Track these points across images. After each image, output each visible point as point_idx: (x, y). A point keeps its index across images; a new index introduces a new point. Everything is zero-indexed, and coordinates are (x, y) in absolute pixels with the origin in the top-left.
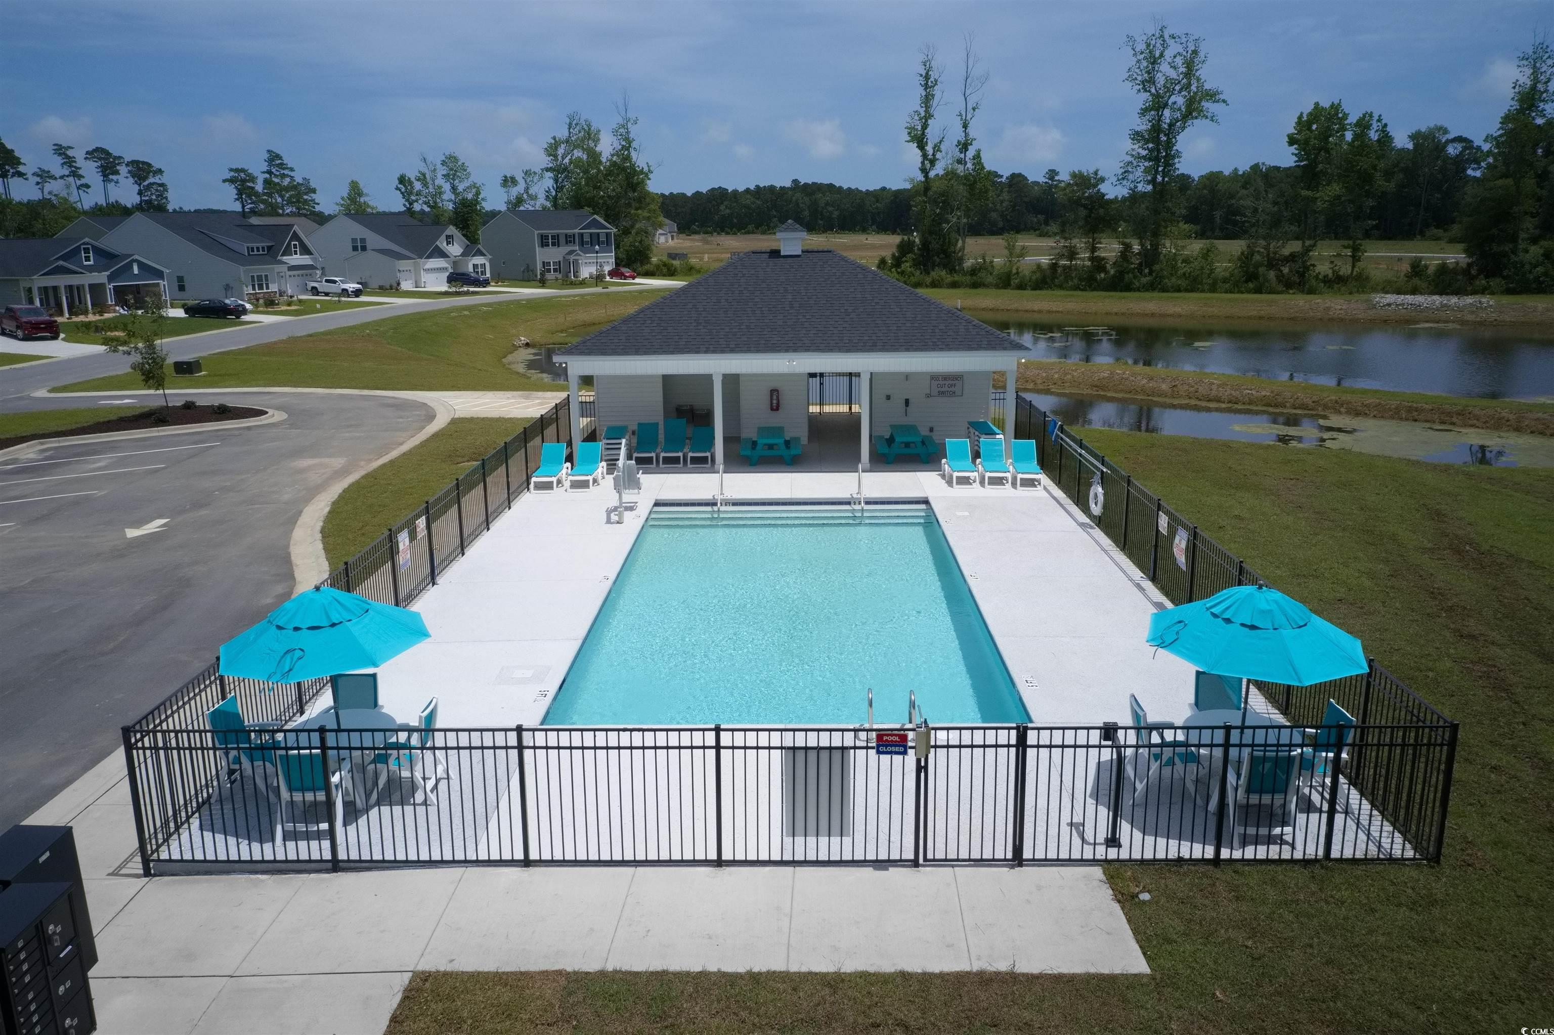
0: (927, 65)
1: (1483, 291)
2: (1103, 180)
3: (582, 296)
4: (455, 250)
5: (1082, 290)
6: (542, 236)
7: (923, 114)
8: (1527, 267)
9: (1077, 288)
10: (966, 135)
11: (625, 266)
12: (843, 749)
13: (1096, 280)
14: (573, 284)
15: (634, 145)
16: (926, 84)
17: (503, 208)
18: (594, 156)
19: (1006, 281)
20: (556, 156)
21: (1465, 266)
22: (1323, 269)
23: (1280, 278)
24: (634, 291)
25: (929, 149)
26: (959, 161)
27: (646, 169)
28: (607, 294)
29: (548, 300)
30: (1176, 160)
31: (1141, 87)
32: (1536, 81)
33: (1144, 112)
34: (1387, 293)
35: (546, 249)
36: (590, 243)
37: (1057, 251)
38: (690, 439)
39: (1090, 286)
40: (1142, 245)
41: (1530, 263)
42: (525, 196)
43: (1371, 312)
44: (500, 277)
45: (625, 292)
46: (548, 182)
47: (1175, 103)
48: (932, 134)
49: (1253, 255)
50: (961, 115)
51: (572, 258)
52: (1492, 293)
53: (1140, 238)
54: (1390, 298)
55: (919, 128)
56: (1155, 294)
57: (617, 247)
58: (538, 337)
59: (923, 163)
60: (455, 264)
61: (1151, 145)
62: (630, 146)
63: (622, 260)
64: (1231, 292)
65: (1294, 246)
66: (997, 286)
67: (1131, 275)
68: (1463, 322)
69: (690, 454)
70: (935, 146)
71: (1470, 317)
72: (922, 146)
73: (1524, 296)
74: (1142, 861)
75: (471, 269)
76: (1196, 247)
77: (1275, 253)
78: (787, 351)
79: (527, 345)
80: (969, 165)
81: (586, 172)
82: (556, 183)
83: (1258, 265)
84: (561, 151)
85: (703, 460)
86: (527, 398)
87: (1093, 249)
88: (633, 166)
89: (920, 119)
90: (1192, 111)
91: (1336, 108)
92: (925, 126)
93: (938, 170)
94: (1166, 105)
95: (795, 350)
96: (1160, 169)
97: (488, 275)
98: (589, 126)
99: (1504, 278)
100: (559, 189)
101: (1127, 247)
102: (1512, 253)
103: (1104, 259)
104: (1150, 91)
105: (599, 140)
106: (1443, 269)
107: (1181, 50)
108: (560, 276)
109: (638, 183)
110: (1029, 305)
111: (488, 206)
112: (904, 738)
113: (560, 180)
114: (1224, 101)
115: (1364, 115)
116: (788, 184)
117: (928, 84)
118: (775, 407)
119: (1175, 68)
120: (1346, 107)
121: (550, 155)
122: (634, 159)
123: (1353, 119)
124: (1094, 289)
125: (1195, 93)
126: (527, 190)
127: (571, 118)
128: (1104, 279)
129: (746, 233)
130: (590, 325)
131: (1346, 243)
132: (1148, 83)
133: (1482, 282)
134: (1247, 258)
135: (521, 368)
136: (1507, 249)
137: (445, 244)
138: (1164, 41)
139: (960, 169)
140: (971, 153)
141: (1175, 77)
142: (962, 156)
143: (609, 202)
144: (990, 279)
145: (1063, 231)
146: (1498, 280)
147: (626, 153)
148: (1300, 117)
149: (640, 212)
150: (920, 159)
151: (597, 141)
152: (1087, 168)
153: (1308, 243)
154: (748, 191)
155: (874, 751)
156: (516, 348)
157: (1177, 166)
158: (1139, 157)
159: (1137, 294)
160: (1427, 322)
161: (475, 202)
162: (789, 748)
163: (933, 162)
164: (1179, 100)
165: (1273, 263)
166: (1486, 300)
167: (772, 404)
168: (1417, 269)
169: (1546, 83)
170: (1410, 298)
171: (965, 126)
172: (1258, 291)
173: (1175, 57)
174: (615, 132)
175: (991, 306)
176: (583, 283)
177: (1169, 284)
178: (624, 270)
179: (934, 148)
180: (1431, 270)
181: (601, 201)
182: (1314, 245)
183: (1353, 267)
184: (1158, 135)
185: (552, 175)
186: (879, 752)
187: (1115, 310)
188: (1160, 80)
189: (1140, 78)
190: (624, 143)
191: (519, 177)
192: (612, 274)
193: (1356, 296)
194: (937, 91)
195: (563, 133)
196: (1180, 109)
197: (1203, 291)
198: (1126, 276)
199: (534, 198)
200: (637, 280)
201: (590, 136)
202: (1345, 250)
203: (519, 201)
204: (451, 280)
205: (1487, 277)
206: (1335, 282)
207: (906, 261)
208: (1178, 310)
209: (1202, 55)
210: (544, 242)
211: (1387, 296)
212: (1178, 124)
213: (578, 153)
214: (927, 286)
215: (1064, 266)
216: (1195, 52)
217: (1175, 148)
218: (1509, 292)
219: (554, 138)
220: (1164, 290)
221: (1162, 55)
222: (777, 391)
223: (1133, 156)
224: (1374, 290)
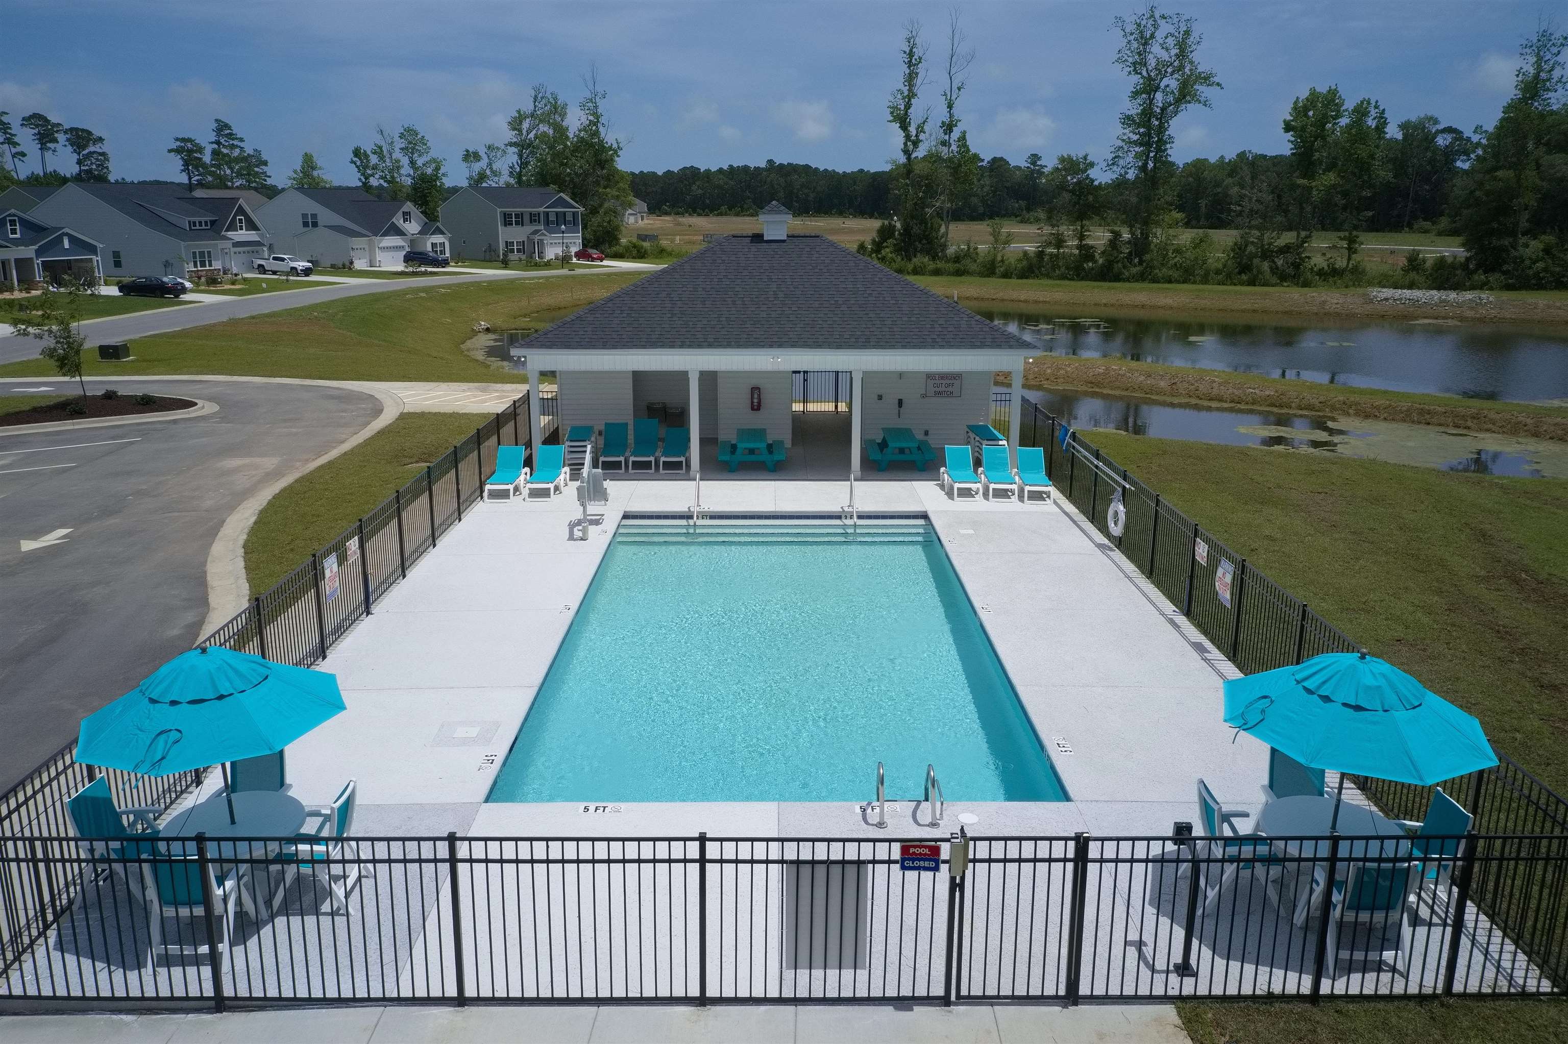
0: (911, 41)
1: (1481, 287)
2: (1092, 165)
3: (547, 278)
4: (413, 227)
5: (1070, 280)
6: (505, 214)
7: (906, 93)
8: (1527, 262)
9: (1063, 277)
10: (951, 116)
11: (592, 247)
12: (859, 863)
13: (1084, 269)
14: (537, 266)
15: (602, 120)
16: (910, 61)
17: (465, 184)
18: (561, 131)
19: (990, 269)
20: (520, 131)
21: (1463, 260)
22: (1318, 261)
23: (1274, 270)
24: (601, 274)
25: (913, 130)
26: (944, 143)
27: (615, 146)
28: (573, 277)
29: (511, 281)
30: (1168, 146)
31: (1132, 69)
32: (1539, 69)
33: (1135, 94)
34: (1384, 287)
35: (509, 228)
36: (555, 223)
37: (1045, 238)
38: (662, 440)
39: (1078, 275)
40: (1132, 234)
41: (1530, 259)
42: (488, 172)
43: (1369, 307)
44: (460, 257)
45: (591, 275)
46: (512, 157)
47: (1168, 86)
48: (916, 115)
49: (1246, 246)
50: (945, 95)
51: (537, 238)
52: (1491, 289)
53: (1131, 226)
54: (1387, 292)
55: (902, 107)
56: (1145, 285)
57: (585, 227)
58: (499, 322)
59: (905, 144)
60: (412, 242)
61: (1142, 130)
62: (598, 121)
63: (589, 241)
64: (1224, 284)
65: (1288, 238)
66: (982, 275)
67: (1120, 265)
68: (1462, 319)
69: (663, 459)
70: (919, 126)
71: (1469, 314)
72: (904, 127)
73: (1524, 292)
74: (1224, 998)
75: (429, 248)
76: (1186, 237)
77: (1270, 244)
78: (771, 346)
79: (488, 330)
80: (954, 147)
81: (552, 147)
82: (521, 159)
83: (1252, 256)
84: (525, 125)
85: (677, 466)
86: (484, 390)
87: (1082, 238)
88: (601, 143)
89: (904, 98)
90: (1185, 94)
91: (1333, 93)
92: (908, 106)
93: (920, 152)
94: (1157, 88)
95: (780, 345)
96: (1152, 155)
97: (448, 255)
98: (556, 99)
99: (1504, 273)
100: (524, 164)
101: (1117, 235)
102: (1512, 247)
103: (1092, 247)
104: (1140, 73)
105: (565, 114)
106: (1441, 263)
107: (1173, 31)
108: (524, 257)
109: (606, 161)
110: (1015, 295)
111: (448, 182)
112: (936, 851)
113: (525, 156)
114: (1218, 84)
115: (1362, 102)
116: (763, 165)
117: (912, 61)
118: (756, 407)
119: (1167, 50)
120: (1342, 92)
121: (514, 129)
122: (603, 135)
123: (1350, 104)
124: (1082, 279)
125: (1189, 76)
126: (490, 165)
127: (537, 90)
128: (1092, 269)
129: (718, 215)
130: (554, 309)
131: (1342, 234)
132: (1138, 66)
133: (1480, 277)
134: (1240, 249)
135: (480, 356)
136: (1506, 243)
137: (401, 221)
138: (1155, 21)
139: (944, 152)
140: (956, 134)
141: (1167, 59)
142: (947, 137)
143: (576, 180)
144: (973, 267)
145: (1049, 218)
146: (1497, 275)
147: (594, 128)
148: (1295, 103)
149: (608, 190)
150: (903, 140)
151: (563, 115)
152: (1076, 153)
153: (1303, 234)
154: (721, 170)
155: (898, 866)
156: (475, 333)
157: (1169, 152)
158: (1130, 142)
159: (1127, 285)
160: (1425, 317)
161: (435, 177)
162: (792, 862)
163: (916, 144)
164: (1172, 83)
165: (1267, 254)
166: (1485, 295)
167: (752, 402)
168: (1414, 263)
169: (1550, 71)
170: (1407, 293)
171: (950, 106)
172: (1252, 283)
173: (1166, 38)
174: (582, 106)
175: (976, 295)
176: (548, 265)
177: (1160, 275)
178: (591, 251)
179: (917, 129)
180: (1429, 264)
181: (567, 179)
182: (1309, 236)
183: (1349, 259)
184: (1149, 119)
185: (516, 150)
186: (904, 868)
187: (1104, 301)
188: (1152, 63)
189: (1130, 60)
190: (591, 118)
191: (482, 152)
192: (579, 255)
193: (1352, 291)
194: (921, 70)
195: (527, 106)
196: (1173, 92)
197: (1194, 283)
198: (1116, 266)
199: (495, 173)
200: (605, 263)
201: (557, 110)
202: (1340, 242)
203: (482, 177)
204: (408, 259)
205: (1485, 272)
206: (1330, 275)
207: (887, 247)
208: (1169, 301)
209: (1195, 36)
210: (507, 222)
211: (1384, 290)
212: (1171, 108)
213: (543, 128)
214: (908, 273)
215: (1051, 255)
216: (1187, 33)
217: (1167, 133)
218: (1509, 287)
219: (519, 112)
220: (1155, 281)
221: (1152, 36)
222: (759, 389)
223: (1123, 140)
224: (1370, 284)
